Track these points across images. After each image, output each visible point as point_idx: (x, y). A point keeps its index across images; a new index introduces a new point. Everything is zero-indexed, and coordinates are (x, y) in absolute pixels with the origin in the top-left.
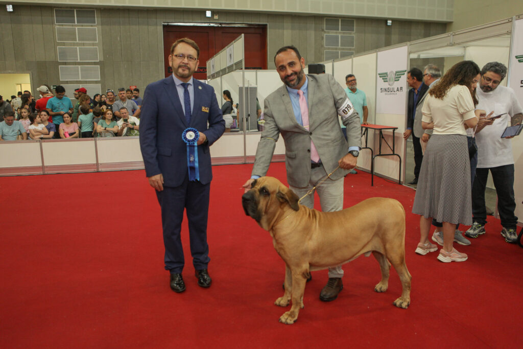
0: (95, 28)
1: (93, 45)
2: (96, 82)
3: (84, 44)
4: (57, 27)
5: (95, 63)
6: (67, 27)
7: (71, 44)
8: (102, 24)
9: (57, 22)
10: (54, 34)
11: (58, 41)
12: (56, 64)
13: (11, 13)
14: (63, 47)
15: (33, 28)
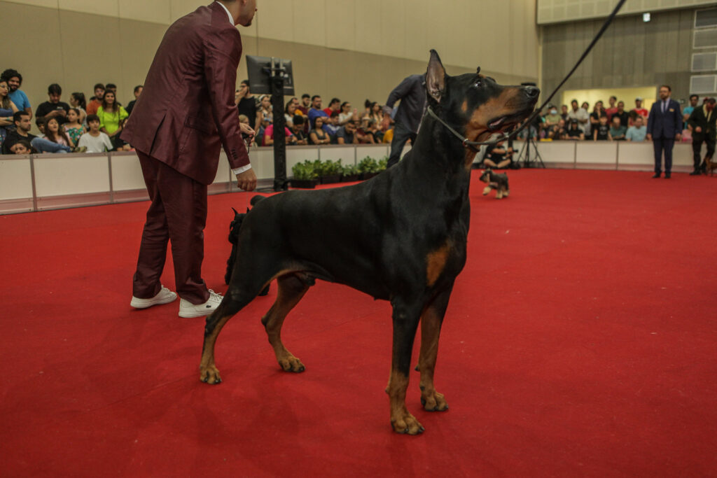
4: (696, 30)
6: (707, 29)
7: (709, 50)
9: (697, 25)
10: (691, 41)
11: (694, 48)
12: (688, 74)
13: (647, 23)
14: (700, 54)
15: (668, 37)
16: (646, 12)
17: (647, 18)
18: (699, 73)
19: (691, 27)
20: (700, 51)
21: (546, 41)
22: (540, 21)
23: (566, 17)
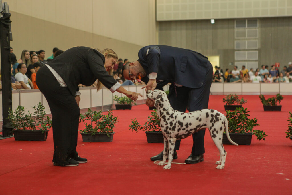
0: (257, 30)
1: (255, 39)
2: (256, 61)
3: (250, 39)
4: (236, 30)
5: (256, 50)
6: (241, 29)
7: (243, 39)
8: (261, 27)
9: (237, 27)
10: (234, 35)
11: (236, 38)
12: (234, 50)
13: (213, 24)
14: (238, 41)
15: (223, 32)
16: (212, 19)
17: (213, 22)
18: (239, 50)
19: (234, 28)
20: (239, 39)
21: (161, 30)
22: (158, 19)
23: (172, 18)
